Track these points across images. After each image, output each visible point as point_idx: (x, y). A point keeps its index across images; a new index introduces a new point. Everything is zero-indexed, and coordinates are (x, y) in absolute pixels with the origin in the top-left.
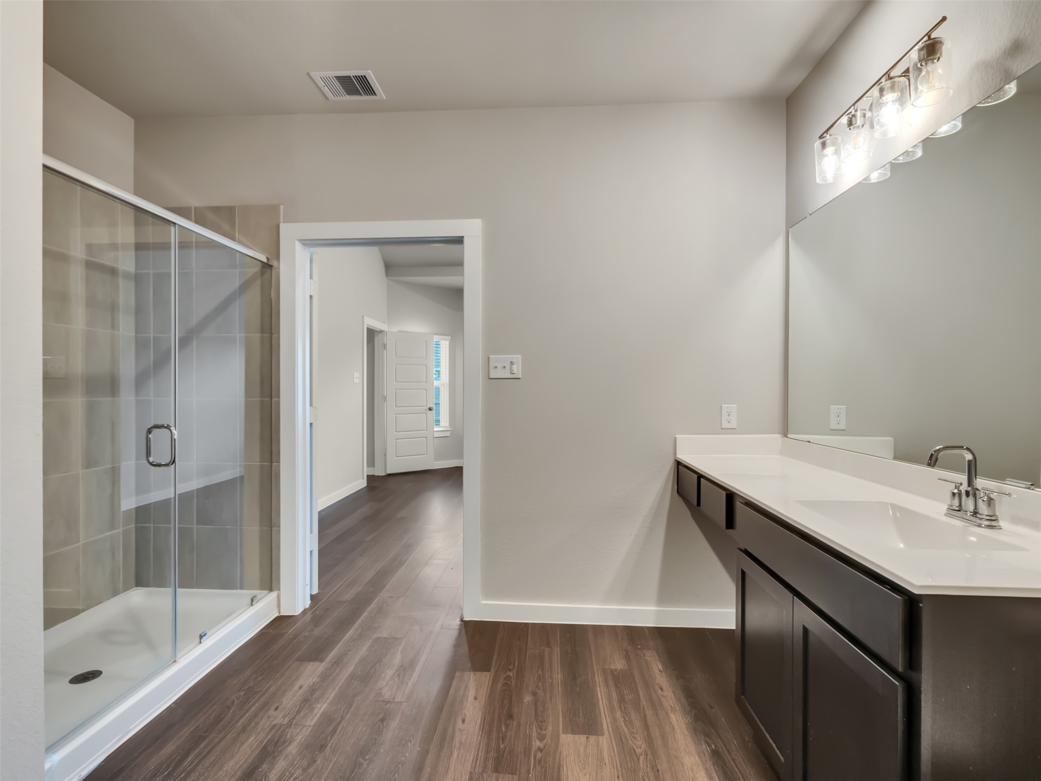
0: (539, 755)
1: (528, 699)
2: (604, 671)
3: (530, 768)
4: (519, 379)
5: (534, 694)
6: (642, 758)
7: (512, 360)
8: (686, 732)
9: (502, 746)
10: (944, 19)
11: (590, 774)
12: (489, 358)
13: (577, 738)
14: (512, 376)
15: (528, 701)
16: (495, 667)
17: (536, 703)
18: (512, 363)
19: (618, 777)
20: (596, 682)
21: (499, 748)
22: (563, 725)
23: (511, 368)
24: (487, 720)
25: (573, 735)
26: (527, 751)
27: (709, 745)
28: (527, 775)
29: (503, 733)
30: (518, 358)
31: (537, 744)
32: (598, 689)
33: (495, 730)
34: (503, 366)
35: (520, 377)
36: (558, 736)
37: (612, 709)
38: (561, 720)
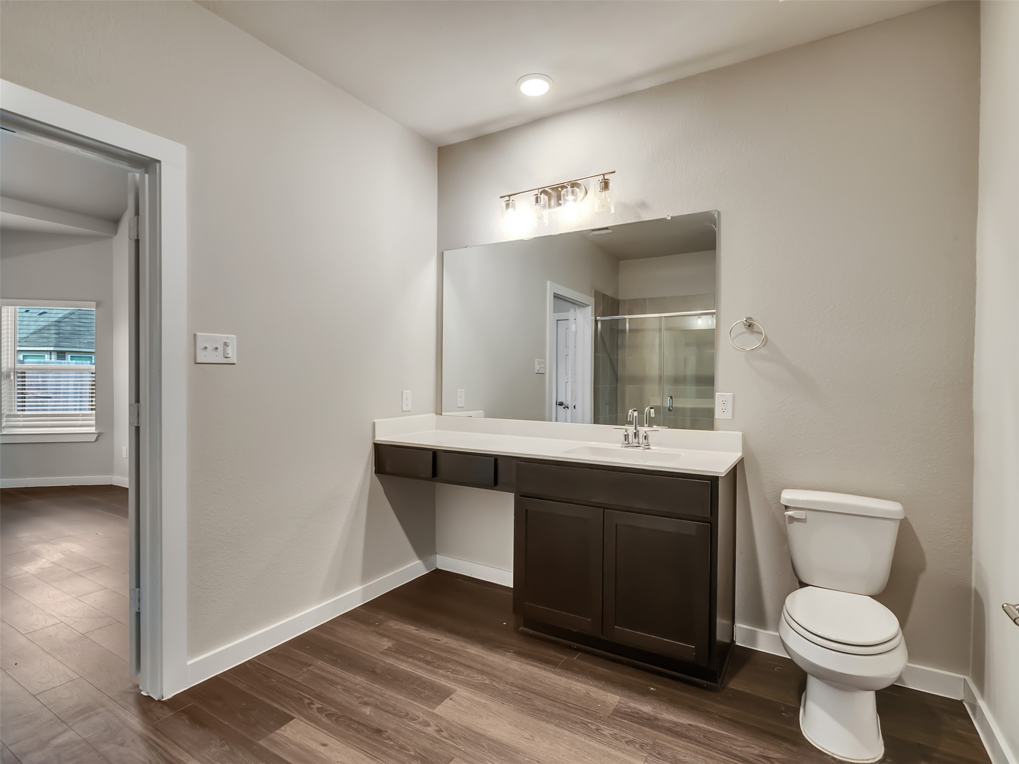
0: (445, 734)
1: (367, 710)
2: (383, 653)
3: (454, 746)
4: (234, 364)
5: (366, 704)
6: (494, 684)
7: (227, 341)
8: (488, 653)
9: (413, 753)
10: (614, 172)
11: (489, 716)
12: (195, 336)
13: (446, 704)
14: (225, 361)
15: (370, 712)
16: (291, 711)
17: (377, 707)
18: (226, 344)
19: (503, 704)
20: (393, 665)
21: (413, 756)
22: (424, 705)
23: (225, 351)
24: (367, 749)
25: (440, 705)
26: (434, 740)
27: (510, 652)
28: (461, 751)
29: (396, 745)
30: (232, 338)
31: (430, 730)
32: (401, 667)
33: (385, 749)
34: (214, 347)
35: (235, 362)
36: (433, 714)
37: (435, 673)
38: (416, 703)
